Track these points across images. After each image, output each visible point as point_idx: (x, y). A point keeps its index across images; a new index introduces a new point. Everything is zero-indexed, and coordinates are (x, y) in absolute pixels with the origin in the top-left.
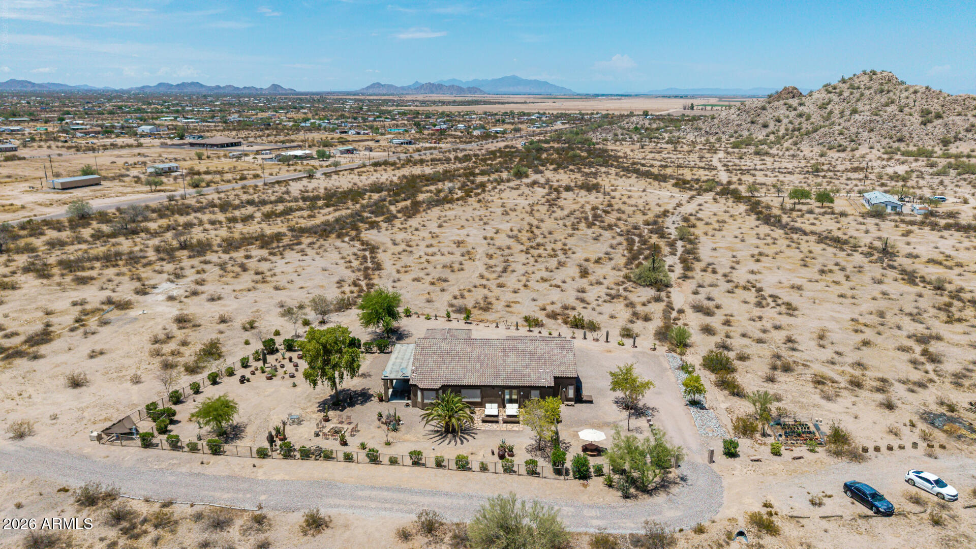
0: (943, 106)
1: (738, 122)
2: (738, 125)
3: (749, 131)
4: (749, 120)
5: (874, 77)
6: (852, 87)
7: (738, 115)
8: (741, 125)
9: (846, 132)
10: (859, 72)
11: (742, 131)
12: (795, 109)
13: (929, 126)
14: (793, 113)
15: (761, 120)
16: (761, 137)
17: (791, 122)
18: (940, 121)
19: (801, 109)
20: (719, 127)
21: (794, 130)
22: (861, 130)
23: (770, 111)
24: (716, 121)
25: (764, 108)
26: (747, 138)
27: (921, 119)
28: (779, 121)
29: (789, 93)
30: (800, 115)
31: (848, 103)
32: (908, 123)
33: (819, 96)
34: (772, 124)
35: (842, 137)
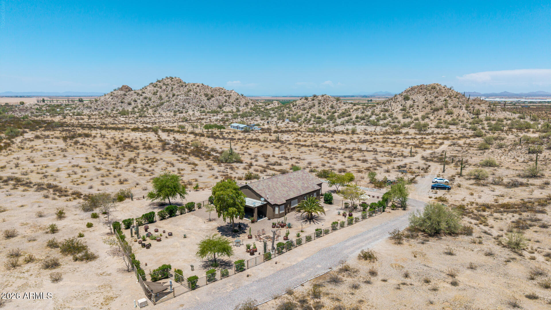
0: (212, 92)
1: (113, 102)
2: (114, 104)
3: (121, 107)
4: (120, 101)
5: (173, 80)
6: (164, 84)
7: (112, 99)
8: (116, 104)
9: (178, 104)
10: (164, 78)
11: (117, 107)
12: (141, 95)
13: (211, 101)
14: (141, 97)
15: (126, 101)
16: (130, 110)
17: (142, 102)
18: (213, 99)
19: (144, 95)
20: (102, 106)
21: (146, 105)
22: (184, 103)
23: (129, 96)
24: (99, 103)
25: (125, 95)
26: (122, 111)
27: (206, 98)
28: (136, 101)
29: (126, 88)
30: (146, 98)
31: (167, 92)
32: (202, 100)
33: (150, 88)
34: (133, 103)
35: (177, 107)
